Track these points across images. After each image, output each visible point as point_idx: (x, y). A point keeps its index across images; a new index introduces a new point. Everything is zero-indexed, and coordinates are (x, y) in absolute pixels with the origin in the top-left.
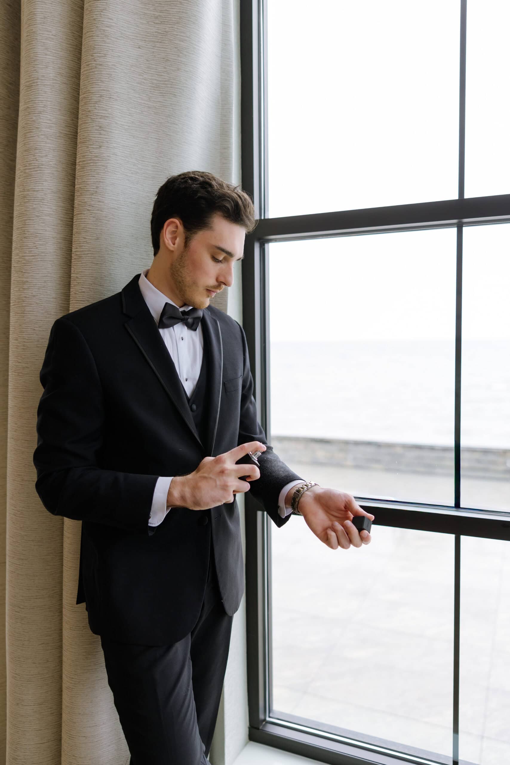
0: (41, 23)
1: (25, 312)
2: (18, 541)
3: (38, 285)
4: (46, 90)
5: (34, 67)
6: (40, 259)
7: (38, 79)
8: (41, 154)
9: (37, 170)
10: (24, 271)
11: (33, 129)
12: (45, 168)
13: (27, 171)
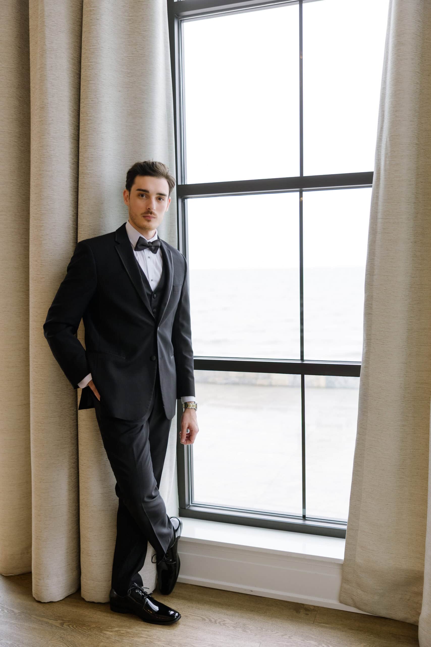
0: (50, 70)
1: (42, 244)
2: (40, 383)
3: (50, 227)
4: (53, 110)
5: (46, 96)
6: (50, 212)
7: (48, 104)
8: (51, 149)
9: (48, 159)
10: (41, 219)
11: (45, 134)
12: (53, 157)
13: (42, 159)
